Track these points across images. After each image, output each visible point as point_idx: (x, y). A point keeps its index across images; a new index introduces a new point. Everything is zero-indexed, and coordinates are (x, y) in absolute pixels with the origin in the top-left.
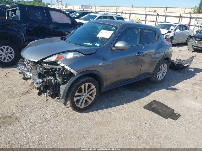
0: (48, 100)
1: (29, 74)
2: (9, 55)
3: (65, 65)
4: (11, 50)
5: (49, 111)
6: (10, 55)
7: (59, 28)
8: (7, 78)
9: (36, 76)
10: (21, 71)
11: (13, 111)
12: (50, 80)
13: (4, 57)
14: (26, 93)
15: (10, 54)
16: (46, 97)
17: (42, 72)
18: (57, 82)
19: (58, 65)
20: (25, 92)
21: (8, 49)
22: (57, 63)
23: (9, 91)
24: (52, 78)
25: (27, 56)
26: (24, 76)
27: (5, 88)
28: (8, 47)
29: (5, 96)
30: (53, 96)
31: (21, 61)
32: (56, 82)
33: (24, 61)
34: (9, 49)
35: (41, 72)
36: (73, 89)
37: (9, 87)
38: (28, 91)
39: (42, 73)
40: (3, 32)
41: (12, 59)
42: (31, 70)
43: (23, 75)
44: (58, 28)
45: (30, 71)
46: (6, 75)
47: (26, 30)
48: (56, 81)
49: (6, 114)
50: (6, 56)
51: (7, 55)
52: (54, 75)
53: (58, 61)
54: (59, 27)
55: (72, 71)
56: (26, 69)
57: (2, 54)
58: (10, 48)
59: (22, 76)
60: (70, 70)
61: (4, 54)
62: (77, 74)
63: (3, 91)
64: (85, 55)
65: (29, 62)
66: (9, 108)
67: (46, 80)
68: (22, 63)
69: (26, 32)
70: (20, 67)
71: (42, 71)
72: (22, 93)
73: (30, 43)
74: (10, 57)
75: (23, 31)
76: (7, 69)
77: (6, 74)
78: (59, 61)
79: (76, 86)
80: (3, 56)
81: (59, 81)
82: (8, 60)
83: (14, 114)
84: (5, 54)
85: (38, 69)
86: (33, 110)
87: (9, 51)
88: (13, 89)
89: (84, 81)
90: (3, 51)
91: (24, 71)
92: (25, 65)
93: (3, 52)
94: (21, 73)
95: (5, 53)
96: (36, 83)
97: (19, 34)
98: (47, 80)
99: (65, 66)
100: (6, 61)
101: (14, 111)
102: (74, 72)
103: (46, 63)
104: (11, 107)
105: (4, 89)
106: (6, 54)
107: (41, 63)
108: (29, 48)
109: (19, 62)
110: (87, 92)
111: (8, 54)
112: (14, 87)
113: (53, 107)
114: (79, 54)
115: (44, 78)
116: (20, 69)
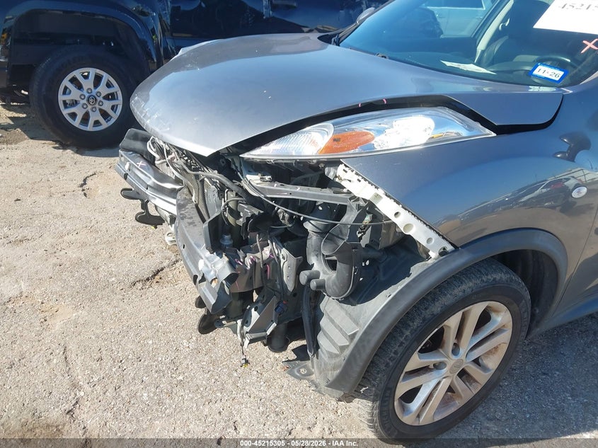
0: (247, 362)
1: (164, 206)
2: (101, 104)
3: (381, 192)
4: (109, 85)
5: (246, 412)
6: (107, 106)
7: (295, 7)
8: (84, 197)
9: (198, 233)
10: (131, 183)
11: (75, 386)
12: (274, 262)
13: (85, 111)
14: (148, 279)
15: (104, 101)
16: (242, 345)
17: (236, 214)
18: (313, 284)
19: (335, 185)
20: (146, 277)
21: (98, 80)
22: (330, 173)
23: (79, 263)
24: (284, 252)
25: (158, 118)
26: (144, 206)
27: (70, 243)
28: (98, 71)
29: (57, 287)
30: (276, 342)
31: (135, 137)
32: (309, 280)
33: (145, 140)
34: (104, 82)
35: (227, 214)
36: (402, 339)
37: (84, 245)
38: (158, 271)
39: (231, 220)
40: (83, 13)
41: (113, 121)
42: (178, 187)
43: (139, 202)
44: (289, 7)
45: (173, 193)
46: (82, 186)
47: (168, 11)
48: (304, 276)
49: (41, 406)
50: (90, 107)
51: (97, 106)
52: (295, 240)
53: (335, 163)
54: (295, 4)
55: (419, 232)
56: (152, 181)
57: (78, 99)
58: (106, 77)
59: (136, 206)
60: (408, 226)
61: (85, 101)
62: (443, 253)
63: (55, 261)
64: (500, 130)
65: (166, 147)
66: (62, 366)
67: (248, 261)
68: (138, 145)
69: (168, 16)
70: (128, 164)
71: (232, 212)
72: (132, 279)
73: (181, 52)
74: (105, 112)
75: (160, 15)
76: (94, 158)
77: (85, 180)
78: (341, 167)
79: (424, 320)
80: (79, 106)
81: (322, 277)
82: (97, 123)
83: (77, 411)
84: (88, 101)
85: (212, 192)
86: (170, 394)
87: (103, 90)
88: (97, 255)
89: (469, 291)
90: (80, 87)
91: (143, 189)
92: (151, 161)
93: (79, 92)
94: (133, 196)
95: (87, 95)
96: (195, 273)
97: (144, 25)
98: (254, 264)
99: (377, 196)
100: (90, 128)
101: (80, 388)
102: (429, 240)
103: (259, 167)
104: (73, 356)
105: (63, 252)
106: (92, 99)
107: (228, 163)
108: (173, 73)
109: (125, 142)
110: (463, 350)
111: (99, 99)
112: (104, 246)
113: (269, 387)
114: (470, 128)
115: (241, 253)
116: (125, 177)
